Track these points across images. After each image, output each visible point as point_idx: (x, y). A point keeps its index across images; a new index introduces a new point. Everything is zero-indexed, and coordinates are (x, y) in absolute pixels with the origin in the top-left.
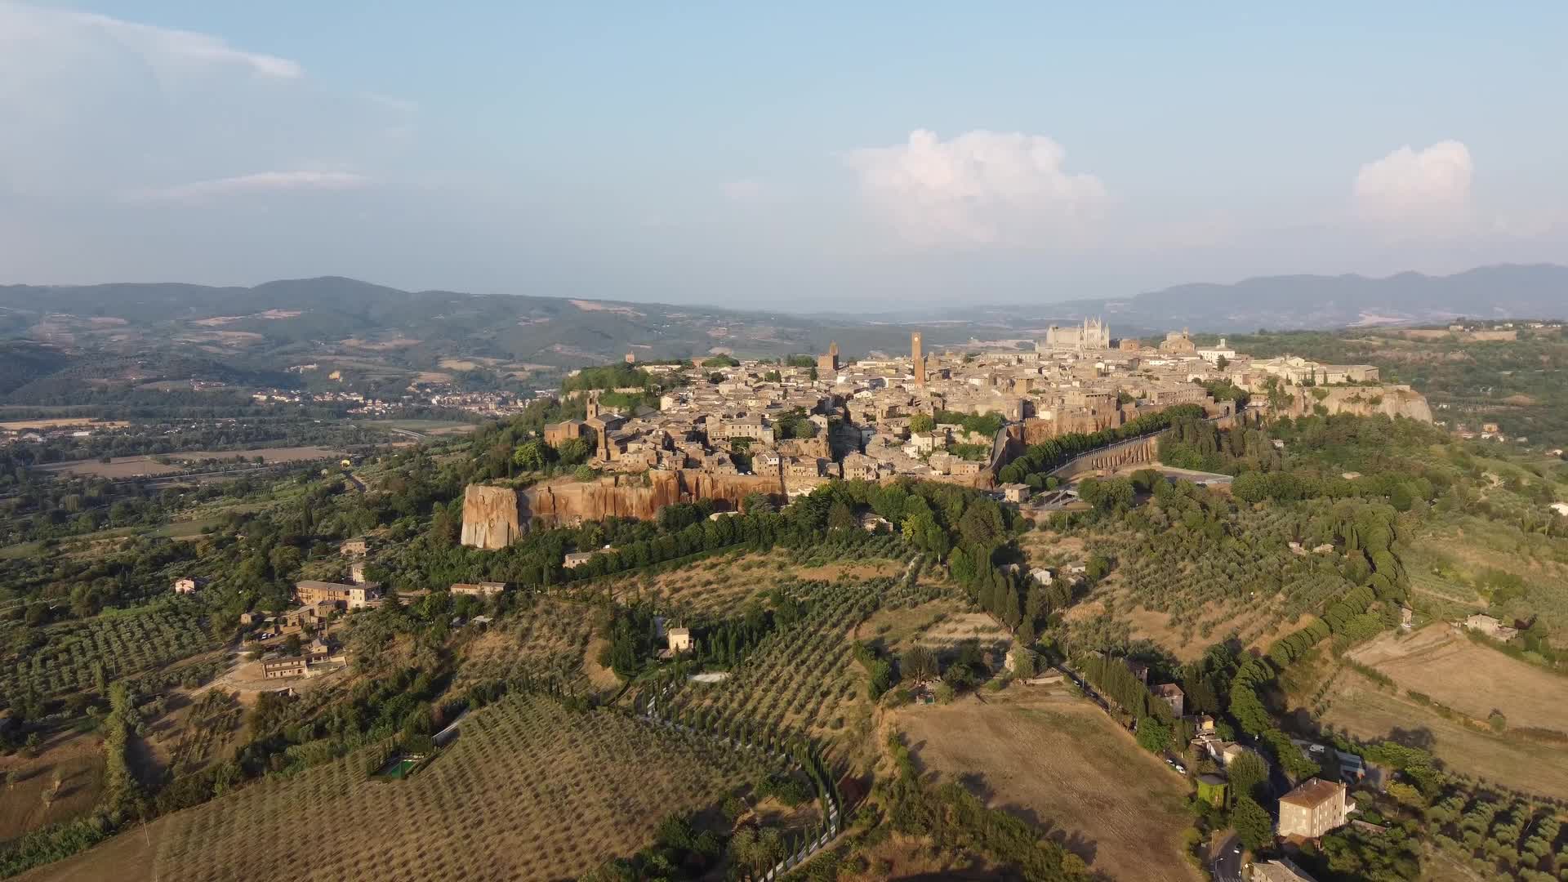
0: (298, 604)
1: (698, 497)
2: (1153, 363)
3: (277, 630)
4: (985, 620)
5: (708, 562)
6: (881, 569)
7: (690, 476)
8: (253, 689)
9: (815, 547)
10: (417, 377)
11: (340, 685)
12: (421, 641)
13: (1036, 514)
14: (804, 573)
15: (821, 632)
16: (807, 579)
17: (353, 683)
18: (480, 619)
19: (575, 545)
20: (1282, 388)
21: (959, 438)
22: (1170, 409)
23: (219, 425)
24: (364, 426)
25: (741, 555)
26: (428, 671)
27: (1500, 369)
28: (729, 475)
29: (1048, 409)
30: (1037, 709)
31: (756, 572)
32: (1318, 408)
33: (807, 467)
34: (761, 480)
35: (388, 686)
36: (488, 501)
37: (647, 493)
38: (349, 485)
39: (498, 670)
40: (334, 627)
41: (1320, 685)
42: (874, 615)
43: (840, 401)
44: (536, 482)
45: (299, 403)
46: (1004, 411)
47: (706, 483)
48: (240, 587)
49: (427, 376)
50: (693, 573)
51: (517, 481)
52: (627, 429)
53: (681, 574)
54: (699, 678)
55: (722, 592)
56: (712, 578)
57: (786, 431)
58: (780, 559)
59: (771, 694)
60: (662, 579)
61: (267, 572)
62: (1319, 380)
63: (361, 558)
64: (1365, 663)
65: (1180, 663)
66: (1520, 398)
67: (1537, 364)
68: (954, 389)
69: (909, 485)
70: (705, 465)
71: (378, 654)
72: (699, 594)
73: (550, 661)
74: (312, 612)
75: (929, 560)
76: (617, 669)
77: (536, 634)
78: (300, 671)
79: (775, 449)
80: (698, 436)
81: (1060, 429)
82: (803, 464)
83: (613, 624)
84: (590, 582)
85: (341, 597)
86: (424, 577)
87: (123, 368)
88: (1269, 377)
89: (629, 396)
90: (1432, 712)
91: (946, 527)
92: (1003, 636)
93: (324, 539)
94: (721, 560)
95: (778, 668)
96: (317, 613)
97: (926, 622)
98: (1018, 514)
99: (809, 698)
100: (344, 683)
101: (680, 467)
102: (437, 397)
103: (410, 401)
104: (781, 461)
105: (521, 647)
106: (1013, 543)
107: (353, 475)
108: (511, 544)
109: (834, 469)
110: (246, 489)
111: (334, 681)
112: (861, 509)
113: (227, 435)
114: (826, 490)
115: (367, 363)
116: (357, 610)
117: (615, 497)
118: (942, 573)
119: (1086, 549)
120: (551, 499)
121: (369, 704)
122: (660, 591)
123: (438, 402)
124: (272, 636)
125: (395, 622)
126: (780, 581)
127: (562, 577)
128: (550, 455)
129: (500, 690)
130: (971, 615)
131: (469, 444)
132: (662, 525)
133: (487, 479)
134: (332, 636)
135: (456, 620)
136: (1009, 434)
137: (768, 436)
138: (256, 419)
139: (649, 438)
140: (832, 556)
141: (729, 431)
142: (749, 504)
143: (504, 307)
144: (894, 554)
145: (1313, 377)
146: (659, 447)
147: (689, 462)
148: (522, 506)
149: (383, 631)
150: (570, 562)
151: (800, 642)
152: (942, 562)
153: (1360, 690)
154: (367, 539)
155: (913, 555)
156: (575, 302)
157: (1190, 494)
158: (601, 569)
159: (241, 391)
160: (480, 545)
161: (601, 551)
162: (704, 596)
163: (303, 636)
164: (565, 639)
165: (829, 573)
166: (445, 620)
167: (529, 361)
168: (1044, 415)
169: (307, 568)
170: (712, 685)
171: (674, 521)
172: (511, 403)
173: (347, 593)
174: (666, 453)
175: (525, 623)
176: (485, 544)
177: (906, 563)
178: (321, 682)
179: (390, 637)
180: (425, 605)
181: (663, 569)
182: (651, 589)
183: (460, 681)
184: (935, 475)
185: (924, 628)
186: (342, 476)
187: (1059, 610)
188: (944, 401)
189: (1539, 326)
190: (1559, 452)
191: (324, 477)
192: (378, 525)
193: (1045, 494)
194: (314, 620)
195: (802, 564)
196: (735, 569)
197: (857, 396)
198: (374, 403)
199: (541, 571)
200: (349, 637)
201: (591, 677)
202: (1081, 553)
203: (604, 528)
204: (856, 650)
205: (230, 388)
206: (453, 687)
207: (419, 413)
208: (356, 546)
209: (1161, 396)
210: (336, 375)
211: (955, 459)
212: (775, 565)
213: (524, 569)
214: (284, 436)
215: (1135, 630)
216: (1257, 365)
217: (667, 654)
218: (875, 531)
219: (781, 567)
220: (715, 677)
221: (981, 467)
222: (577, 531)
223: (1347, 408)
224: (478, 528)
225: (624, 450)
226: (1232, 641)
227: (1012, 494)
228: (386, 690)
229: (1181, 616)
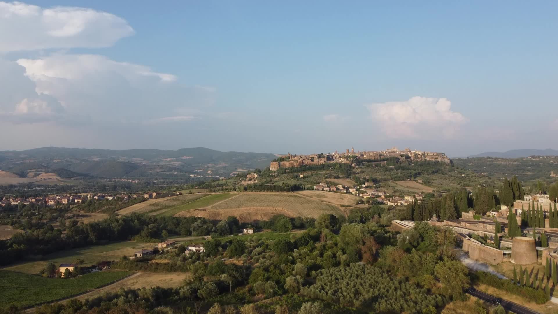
1: (305, 164)
10: (231, 173)
12: (267, 179)
13: (356, 167)
18: (275, 177)
20: (417, 155)
21: (349, 159)
22: (392, 157)
25: (311, 171)
28: (310, 162)
32: (425, 159)
34: (315, 162)
37: (297, 163)
44: (281, 162)
51: (278, 162)
57: (320, 157)
62: (426, 154)
67: (540, 165)
70: (307, 160)
81: (367, 158)
82: (322, 161)
84: (290, 173)
87: (155, 168)
101: (303, 160)
104: (318, 160)
108: (278, 169)
109: (327, 162)
111: (256, 183)
112: (330, 166)
114: (325, 164)
115: (217, 169)
117: (293, 164)
120: (283, 164)
127: (285, 173)
132: (300, 167)
135: (271, 177)
136: (357, 158)
137: (317, 157)
141: (311, 156)
142: (313, 165)
148: (279, 165)
150: (287, 171)
156: (275, 155)
159: (186, 174)
161: (291, 170)
168: (365, 156)
175: (281, 177)
176: (274, 170)
179: (262, 179)
203: (291, 167)
205: (183, 174)
209: (390, 155)
210: (209, 172)
213: (280, 172)
221: (350, 162)
222: (287, 168)
223: (430, 159)
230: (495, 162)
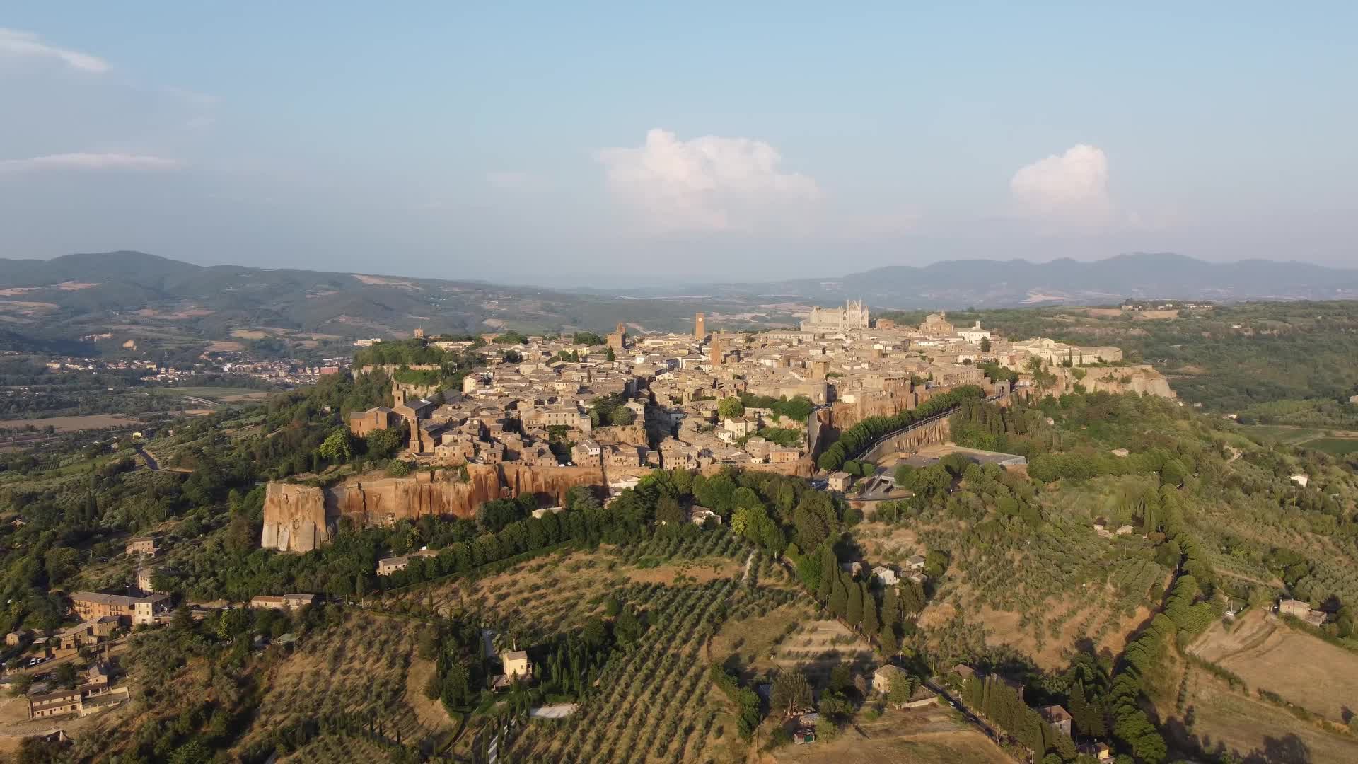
0: (74, 620)
1: (518, 491)
2: (922, 344)
3: (49, 653)
4: (837, 628)
5: (533, 563)
6: (719, 570)
7: (510, 469)
8: (14, 733)
9: (643, 544)
10: (209, 345)
11: (121, 726)
12: (218, 668)
13: (864, 505)
14: (638, 576)
15: (671, 651)
16: (642, 583)
17: (137, 722)
18: (286, 638)
19: (389, 547)
20: (1046, 369)
21: (769, 422)
22: (956, 390)
23: (10, 393)
24: (157, 393)
25: (568, 553)
26: (227, 705)
27: (1172, 344)
28: (549, 467)
29: (851, 392)
30: (923, 742)
31: (586, 573)
32: (1076, 387)
33: (628, 456)
34: (582, 471)
35: (178, 726)
36: (292, 499)
37: (465, 488)
38: (139, 460)
39: (308, 702)
40: (116, 648)
41: (1177, 687)
42: (725, 627)
43: (643, 383)
44: (345, 478)
45: (91, 371)
46: (810, 395)
47: (527, 476)
48: (9, 596)
49: (219, 345)
50: (518, 576)
51: (323, 477)
52: (437, 417)
53: (505, 578)
54: (543, 712)
55: (551, 598)
56: (541, 582)
57: (603, 420)
58: (610, 558)
59: (628, 732)
60: (486, 583)
61: (41, 580)
62: (1076, 361)
63: (149, 561)
64: (1211, 659)
65: (1043, 670)
66: (1190, 368)
67: (1202, 339)
68: (753, 372)
69: (735, 475)
70: (524, 457)
71: (166, 685)
72: (527, 600)
73: (368, 689)
74: (90, 631)
75: (765, 558)
76: (448, 703)
77: (350, 655)
78: (73, 708)
79: (593, 437)
80: (512, 425)
81: (863, 413)
82: (622, 454)
83: (439, 643)
84: (407, 591)
85: (125, 611)
86: (221, 586)
88: (1033, 359)
89: (425, 373)
90: (1290, 714)
91: (778, 521)
92: (861, 647)
93: (108, 533)
94: (548, 560)
95: (630, 698)
96: (96, 632)
97: (778, 635)
98: (847, 506)
99: (670, 736)
100: (126, 723)
101: (499, 459)
102: (229, 365)
103: (203, 368)
104: (601, 451)
105: (333, 672)
106: (847, 537)
107: (144, 449)
108: (318, 547)
109: (653, 458)
110: (31, 465)
111: (114, 720)
112: (686, 500)
113: (18, 404)
114: (651, 481)
115: (159, 332)
116: (143, 627)
117: (431, 493)
118: (781, 572)
119: (918, 542)
120: (362, 495)
121: (156, 751)
122: (484, 599)
123: (230, 370)
124: (43, 660)
125: (187, 644)
126: (613, 584)
127: (377, 586)
128: (358, 446)
129: (311, 729)
130: (822, 622)
131: (263, 417)
132: (482, 523)
133: (290, 475)
134: (114, 660)
135: (258, 639)
136: (819, 419)
137: (586, 424)
138: (48, 387)
139: (465, 428)
140: (666, 555)
141: (545, 419)
142: (571, 498)
143: (291, 281)
144: (730, 551)
145: (1071, 358)
146: (476, 439)
147: (509, 455)
148: (330, 505)
149: (175, 654)
150: (384, 569)
151: (650, 663)
152: (779, 560)
153: (1215, 692)
154: (154, 535)
155: (749, 553)
156: (360, 277)
157: (997, 478)
158: (420, 575)
159: (34, 360)
160: (283, 548)
161: (417, 554)
162: (533, 603)
163: (79, 661)
164: (384, 661)
165: (664, 574)
166: (246, 642)
167: (316, 331)
168: (847, 399)
169: (89, 574)
170: (560, 722)
171: (494, 520)
172: (300, 371)
173: (132, 607)
174: (484, 445)
175: (336, 642)
176: (289, 547)
177: (743, 562)
178: (99, 721)
179: (181, 662)
180: (222, 621)
181: (486, 573)
182: (475, 597)
183: (264, 718)
184: (755, 463)
185: (778, 641)
186: (133, 450)
187: (912, 615)
188: (746, 384)
189: (1192, 306)
190: (1234, 416)
191: (114, 451)
192: (168, 517)
193: (865, 480)
194: (93, 640)
195: (634, 563)
196: (562, 571)
197: (659, 377)
198: (167, 371)
199: (353, 580)
200: (133, 662)
201: (417, 711)
202: (915, 546)
203: (421, 528)
204: (715, 672)
205: (24, 356)
206: (256, 725)
207: (211, 381)
208: (143, 546)
209: (946, 378)
210: (130, 344)
211: (771, 445)
212: (605, 565)
213: (334, 577)
214: (76, 404)
215: (990, 633)
216: (1018, 347)
217: (503, 682)
218: (705, 525)
219: (611, 567)
220: (563, 710)
221: (801, 454)
222: (389, 529)
223: (1102, 387)
224: (281, 530)
225: (438, 442)
226: (1082, 641)
227: (836, 483)
228: (176, 732)
229: (1028, 615)
230: (1072, 329)
